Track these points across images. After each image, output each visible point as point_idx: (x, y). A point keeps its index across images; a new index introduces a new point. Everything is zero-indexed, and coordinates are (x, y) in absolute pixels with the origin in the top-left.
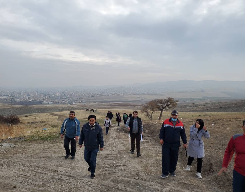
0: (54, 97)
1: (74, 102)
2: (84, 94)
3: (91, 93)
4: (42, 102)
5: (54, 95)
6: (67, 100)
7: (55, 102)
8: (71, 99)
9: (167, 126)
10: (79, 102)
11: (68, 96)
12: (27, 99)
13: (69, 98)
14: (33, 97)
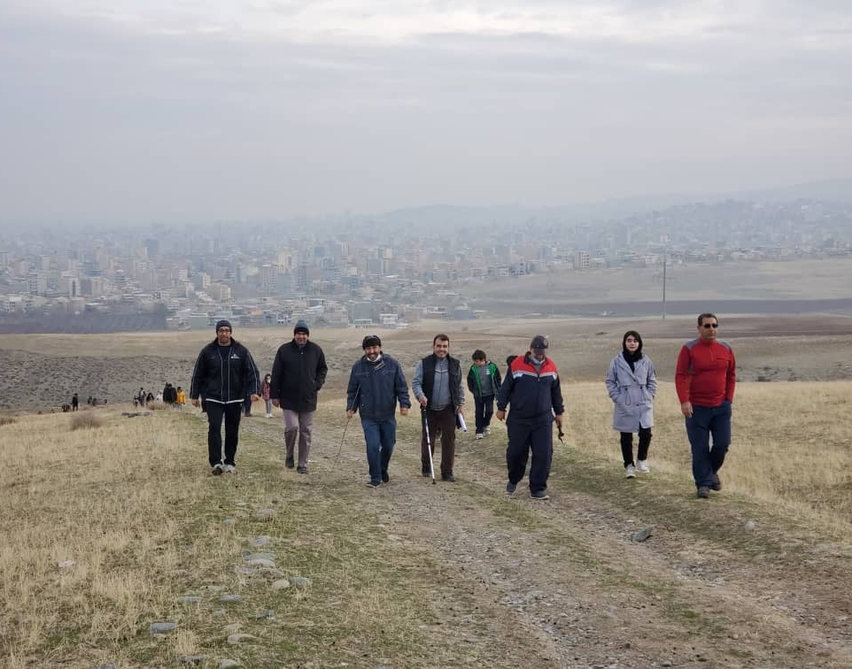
0: (256, 276)
1: (391, 310)
2: (458, 259)
3: (512, 251)
4: (171, 313)
5: (259, 264)
6: (341, 302)
7: (260, 312)
8: (368, 292)
9: (520, 375)
10: (425, 311)
11: (354, 271)
12: (78, 292)
13: (355, 282)
14: (120, 280)
